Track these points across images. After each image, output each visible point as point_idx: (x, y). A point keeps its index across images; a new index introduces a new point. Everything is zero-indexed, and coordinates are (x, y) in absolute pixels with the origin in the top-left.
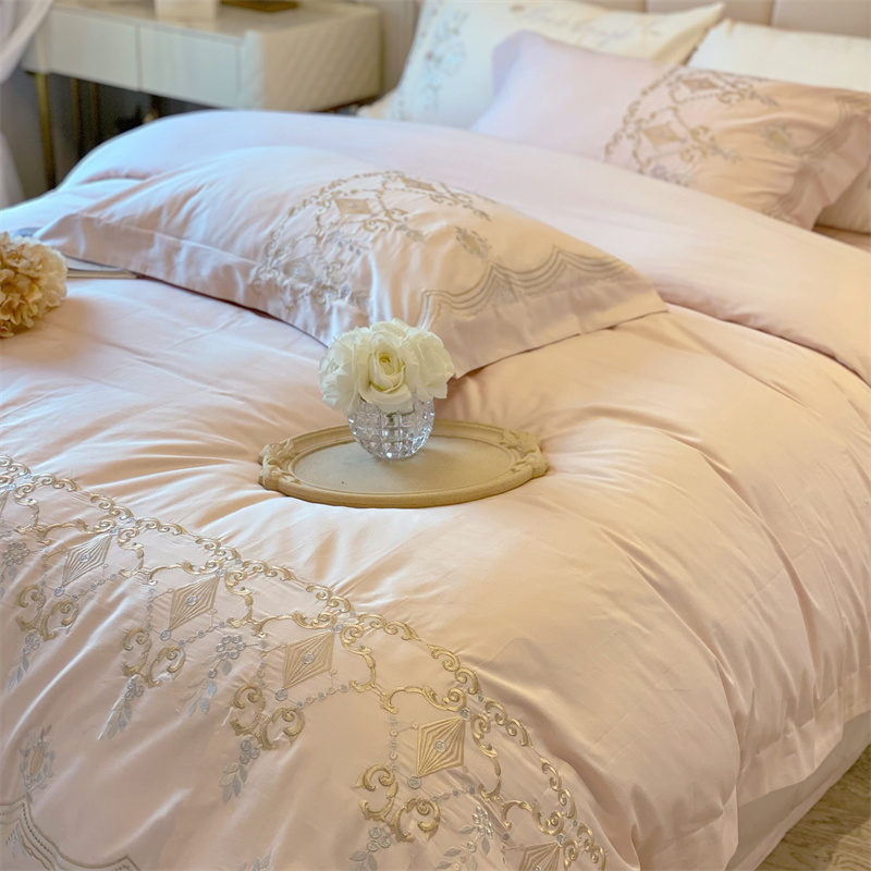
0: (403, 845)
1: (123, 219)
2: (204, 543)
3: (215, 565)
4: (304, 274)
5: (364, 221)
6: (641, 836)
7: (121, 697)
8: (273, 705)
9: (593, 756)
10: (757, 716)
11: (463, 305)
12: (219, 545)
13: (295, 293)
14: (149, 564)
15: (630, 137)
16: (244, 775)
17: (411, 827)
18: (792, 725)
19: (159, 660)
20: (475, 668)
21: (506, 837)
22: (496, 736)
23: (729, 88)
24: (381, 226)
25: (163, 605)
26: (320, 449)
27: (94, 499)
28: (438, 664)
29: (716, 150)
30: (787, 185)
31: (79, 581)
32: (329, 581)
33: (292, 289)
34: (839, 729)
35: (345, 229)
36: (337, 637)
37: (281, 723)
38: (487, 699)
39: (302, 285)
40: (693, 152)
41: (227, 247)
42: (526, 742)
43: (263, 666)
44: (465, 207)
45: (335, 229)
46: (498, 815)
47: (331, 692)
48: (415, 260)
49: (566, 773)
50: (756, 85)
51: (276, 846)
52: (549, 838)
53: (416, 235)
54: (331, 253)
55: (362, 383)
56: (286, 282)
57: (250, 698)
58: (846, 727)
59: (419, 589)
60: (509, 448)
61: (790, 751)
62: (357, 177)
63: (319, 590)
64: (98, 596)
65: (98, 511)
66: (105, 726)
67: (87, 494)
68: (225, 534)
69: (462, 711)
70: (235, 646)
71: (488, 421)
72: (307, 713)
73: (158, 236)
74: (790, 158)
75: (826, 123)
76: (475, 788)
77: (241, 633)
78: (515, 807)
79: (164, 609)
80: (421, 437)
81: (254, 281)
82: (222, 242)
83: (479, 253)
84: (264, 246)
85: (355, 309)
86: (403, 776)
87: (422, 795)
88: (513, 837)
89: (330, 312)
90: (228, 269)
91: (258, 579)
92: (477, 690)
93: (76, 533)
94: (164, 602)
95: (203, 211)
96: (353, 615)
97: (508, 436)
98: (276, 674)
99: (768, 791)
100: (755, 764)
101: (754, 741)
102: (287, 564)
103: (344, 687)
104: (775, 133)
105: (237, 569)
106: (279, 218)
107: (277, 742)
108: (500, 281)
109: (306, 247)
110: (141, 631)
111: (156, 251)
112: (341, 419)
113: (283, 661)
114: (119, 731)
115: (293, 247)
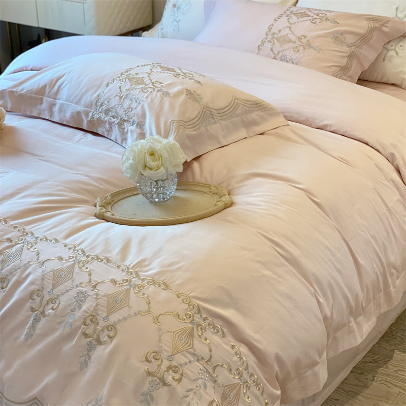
0: (165, 388)
1: (28, 91)
2: (68, 247)
3: (73, 257)
4: (114, 114)
5: (142, 88)
6: (280, 376)
7: (30, 322)
8: (102, 324)
9: (255, 340)
10: (334, 316)
11: (190, 126)
12: (75, 247)
13: (110, 124)
14: (42, 258)
15: (269, 41)
16: (90, 357)
17: (169, 378)
18: (352, 319)
19: (47, 304)
20: (197, 301)
21: (215, 381)
22: (209, 334)
23: (315, 16)
24: (150, 90)
25: (49, 277)
26: (124, 198)
27: (15, 227)
28: (180, 300)
29: (310, 46)
30: (344, 62)
31: (9, 267)
32: (127, 263)
33: (109, 122)
34: (374, 320)
35: (133, 92)
36: (132, 289)
37: (106, 332)
38: (204, 316)
39: (114, 120)
40: (299, 48)
41: (77, 103)
42: (224, 336)
43: (97, 305)
44: (190, 79)
45: (128, 92)
46: (211, 371)
47: (130, 316)
48: (167, 106)
49: (243, 349)
50: (328, 14)
51: (105, 391)
52: (236, 380)
53: (167, 94)
54: (127, 104)
55: (142, 166)
56: (106, 119)
57: (91, 321)
58: (378, 318)
59: (171, 265)
60: (214, 194)
61: (351, 331)
62: (138, 66)
63: (123, 267)
64: (18, 274)
65: (18, 233)
66: (23, 336)
67: (12, 225)
68: (78, 242)
69: (192, 322)
70: (83, 296)
71: (203, 181)
72: (118, 327)
73: (45, 98)
74: (345, 49)
75: (363, 31)
76: (199, 359)
77: (86, 289)
78: (219, 366)
79: (49, 279)
80: (172, 190)
81: (91, 118)
82: (75, 101)
83: (197, 101)
84: (95, 101)
85: (139, 131)
86: (165, 355)
87: (174, 363)
88: (218, 381)
89: (127, 132)
90: (78, 113)
91: (94, 263)
92: (199, 312)
93: (7, 244)
94: (49, 276)
95: (65, 86)
96: (139, 279)
97: (213, 188)
98: (103, 308)
99: (341, 351)
100: (335, 339)
101: (333, 328)
102: (108, 255)
103: (135, 314)
104: (338, 37)
105: (84, 259)
106: (101, 88)
107: (104, 341)
108: (208, 114)
109: (114, 102)
110: (39, 290)
111: (44, 105)
112: (133, 184)
113: (106, 302)
114: (30, 339)
115: (108, 102)
